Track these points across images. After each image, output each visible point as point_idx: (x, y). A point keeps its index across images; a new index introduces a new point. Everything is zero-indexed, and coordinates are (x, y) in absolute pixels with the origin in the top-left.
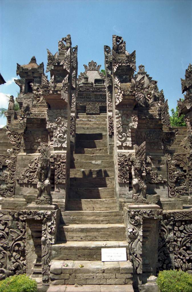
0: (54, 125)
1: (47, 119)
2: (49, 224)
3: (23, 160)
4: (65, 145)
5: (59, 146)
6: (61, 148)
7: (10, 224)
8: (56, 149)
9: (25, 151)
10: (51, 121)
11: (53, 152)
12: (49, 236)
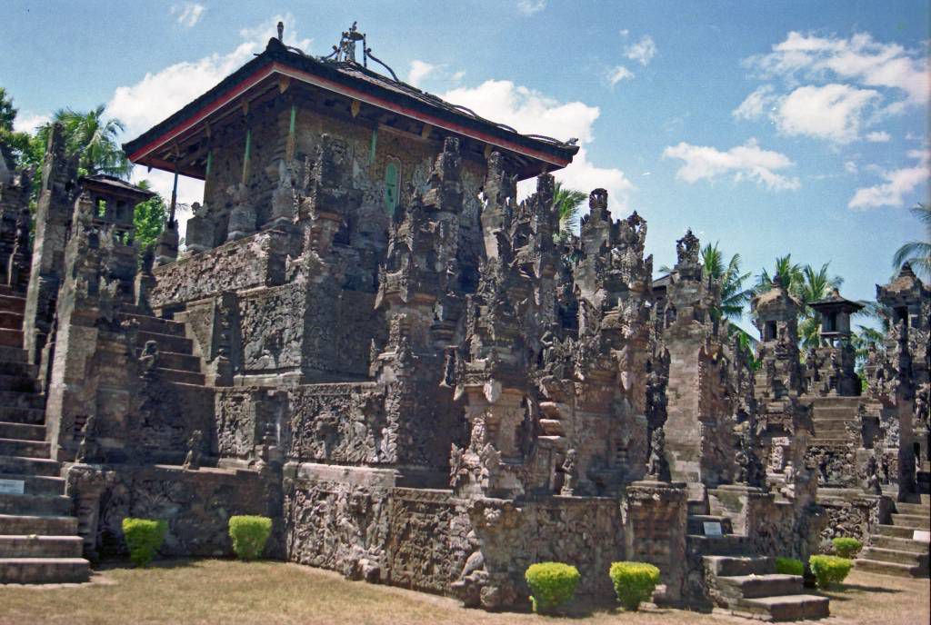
0: (887, 424)
1: (880, 418)
2: (875, 509)
3: (862, 455)
4: (897, 444)
5: (892, 444)
6: (894, 446)
7: (850, 510)
8: (890, 447)
9: (864, 446)
10: (884, 420)
11: (887, 450)
12: (875, 518)
